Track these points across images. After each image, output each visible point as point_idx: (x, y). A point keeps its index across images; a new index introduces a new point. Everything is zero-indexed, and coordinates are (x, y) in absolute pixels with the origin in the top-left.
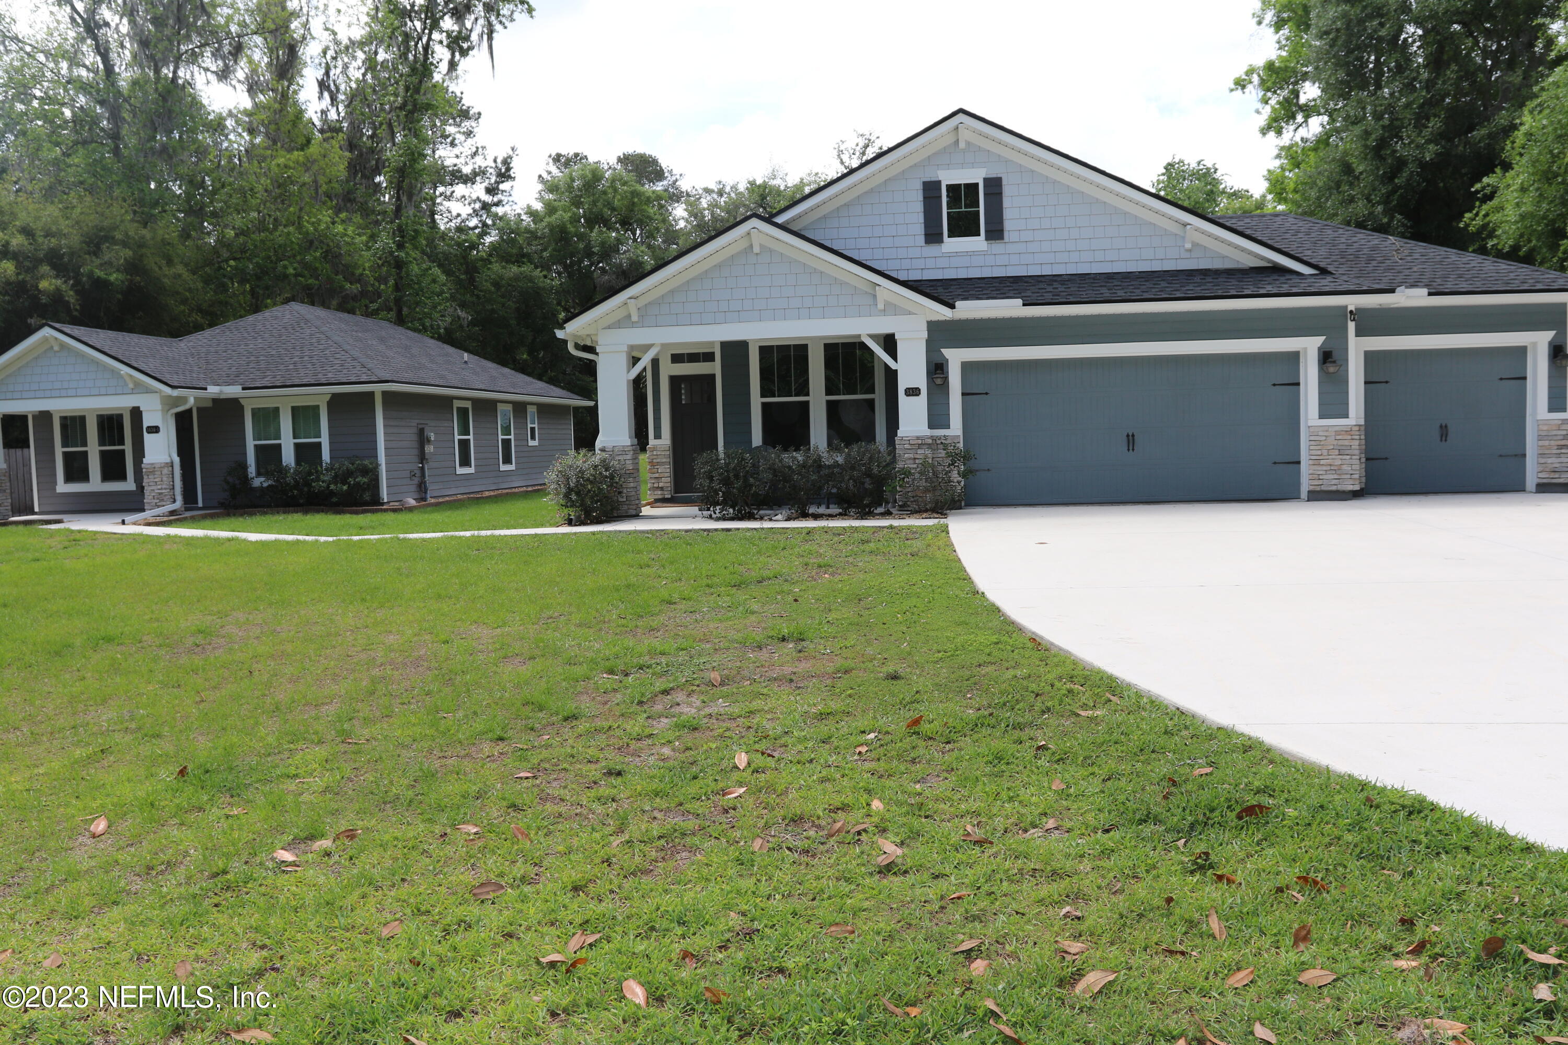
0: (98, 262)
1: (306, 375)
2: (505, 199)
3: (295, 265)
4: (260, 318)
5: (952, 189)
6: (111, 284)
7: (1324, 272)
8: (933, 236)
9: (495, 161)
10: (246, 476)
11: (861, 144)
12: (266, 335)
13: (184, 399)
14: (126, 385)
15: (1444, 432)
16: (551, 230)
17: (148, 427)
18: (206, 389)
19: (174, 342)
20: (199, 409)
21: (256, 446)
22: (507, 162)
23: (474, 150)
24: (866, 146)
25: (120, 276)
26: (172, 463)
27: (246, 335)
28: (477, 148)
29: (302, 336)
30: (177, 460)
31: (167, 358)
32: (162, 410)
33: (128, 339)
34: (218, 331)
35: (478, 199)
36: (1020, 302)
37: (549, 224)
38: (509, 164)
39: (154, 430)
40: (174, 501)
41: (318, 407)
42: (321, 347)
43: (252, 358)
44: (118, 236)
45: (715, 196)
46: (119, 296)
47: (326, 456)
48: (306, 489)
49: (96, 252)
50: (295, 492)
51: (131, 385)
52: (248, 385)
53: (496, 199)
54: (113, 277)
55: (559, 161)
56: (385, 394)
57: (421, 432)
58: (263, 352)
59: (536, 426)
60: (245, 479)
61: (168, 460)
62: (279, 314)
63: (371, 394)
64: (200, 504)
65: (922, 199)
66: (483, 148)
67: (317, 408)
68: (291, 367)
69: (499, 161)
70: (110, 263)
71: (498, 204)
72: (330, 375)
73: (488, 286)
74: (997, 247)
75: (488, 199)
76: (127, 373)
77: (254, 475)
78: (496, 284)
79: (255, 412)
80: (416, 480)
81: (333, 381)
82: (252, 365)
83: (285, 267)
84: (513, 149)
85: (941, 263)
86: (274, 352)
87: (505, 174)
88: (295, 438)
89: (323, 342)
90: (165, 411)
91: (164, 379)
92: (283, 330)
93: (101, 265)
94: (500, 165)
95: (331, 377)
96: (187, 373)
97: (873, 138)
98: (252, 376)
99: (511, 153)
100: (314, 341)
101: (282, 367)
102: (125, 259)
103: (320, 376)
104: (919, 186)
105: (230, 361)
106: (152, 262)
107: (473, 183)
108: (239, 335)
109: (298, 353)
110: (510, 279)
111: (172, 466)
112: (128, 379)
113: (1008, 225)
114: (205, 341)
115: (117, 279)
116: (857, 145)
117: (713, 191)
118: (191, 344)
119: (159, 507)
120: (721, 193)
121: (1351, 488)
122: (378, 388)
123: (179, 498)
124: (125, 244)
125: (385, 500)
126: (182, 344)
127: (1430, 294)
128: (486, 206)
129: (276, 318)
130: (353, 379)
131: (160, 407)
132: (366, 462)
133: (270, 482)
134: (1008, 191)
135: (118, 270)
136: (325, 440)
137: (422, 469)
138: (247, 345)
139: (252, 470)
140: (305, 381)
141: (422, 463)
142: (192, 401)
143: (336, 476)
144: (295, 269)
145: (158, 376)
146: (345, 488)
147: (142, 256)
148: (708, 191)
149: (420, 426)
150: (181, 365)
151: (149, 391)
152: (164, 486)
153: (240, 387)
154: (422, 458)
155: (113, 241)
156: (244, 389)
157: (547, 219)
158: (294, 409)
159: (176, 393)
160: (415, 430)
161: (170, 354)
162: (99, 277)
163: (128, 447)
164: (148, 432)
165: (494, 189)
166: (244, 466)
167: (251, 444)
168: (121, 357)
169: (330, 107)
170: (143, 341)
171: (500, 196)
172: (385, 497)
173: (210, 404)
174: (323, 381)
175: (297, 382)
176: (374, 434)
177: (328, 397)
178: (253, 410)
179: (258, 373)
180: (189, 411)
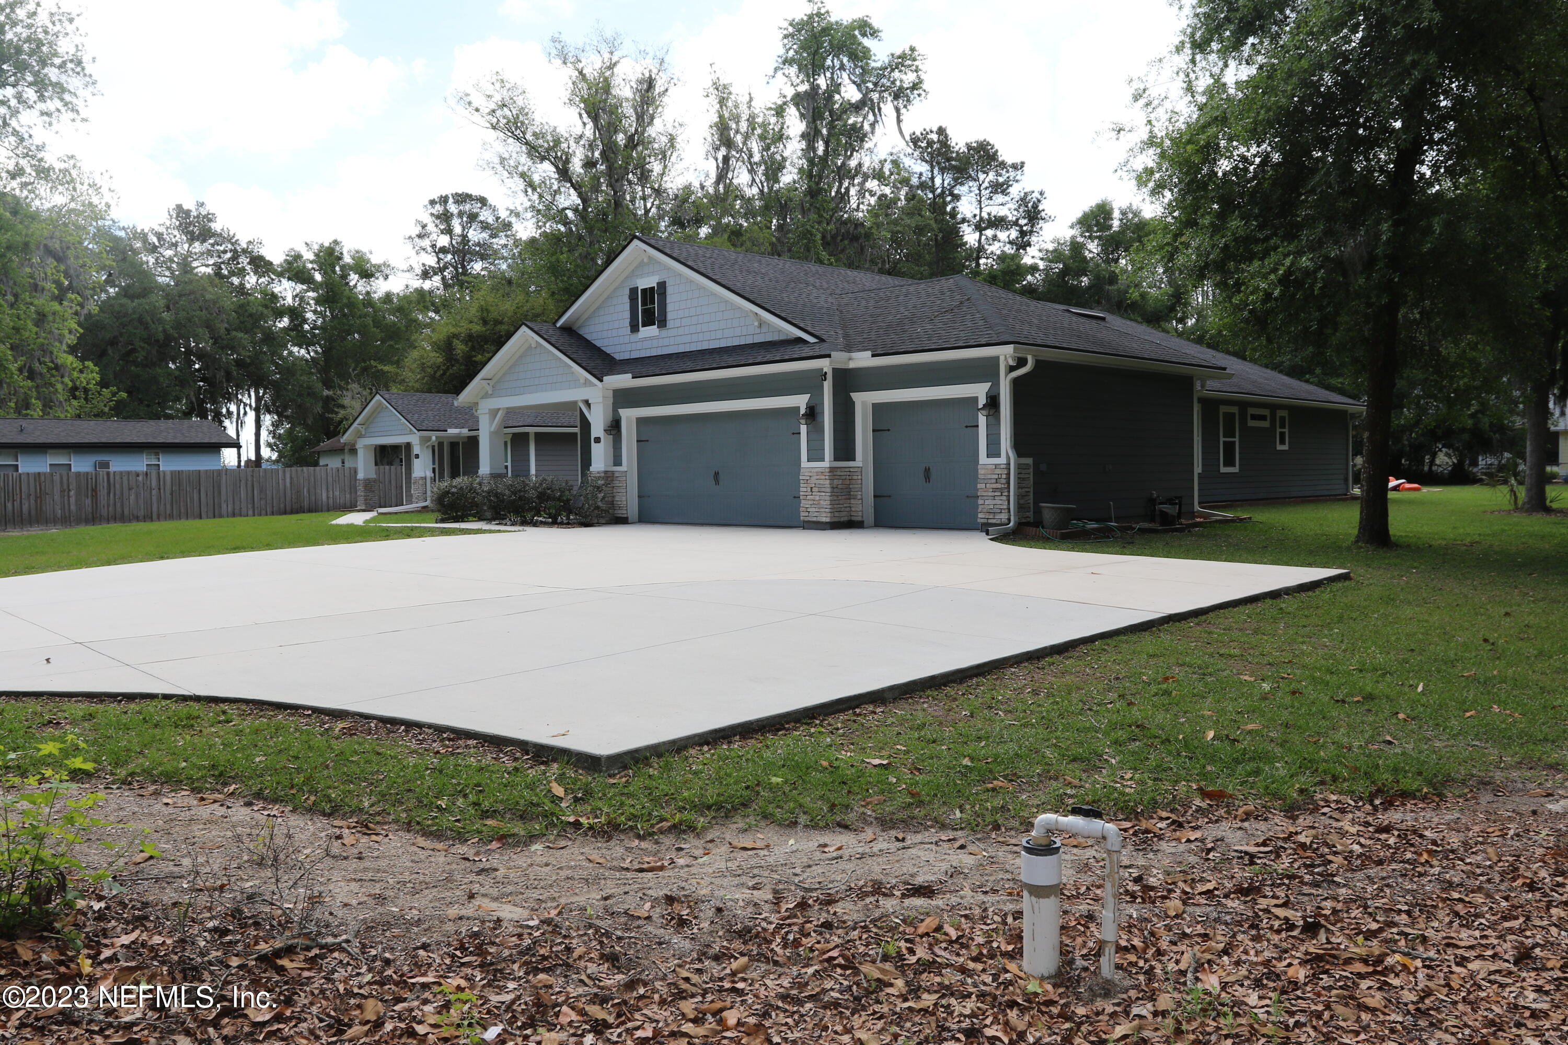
5: (644, 291)
7: (821, 340)
8: (634, 328)
15: (927, 473)
18: (446, 431)
26: (426, 477)
36: (630, 375)
56: (537, 434)
61: (424, 475)
63: (527, 434)
65: (629, 301)
74: (664, 333)
85: (639, 346)
104: (629, 292)
113: (670, 316)
121: (824, 520)
127: (873, 356)
134: (669, 290)
142: (434, 438)
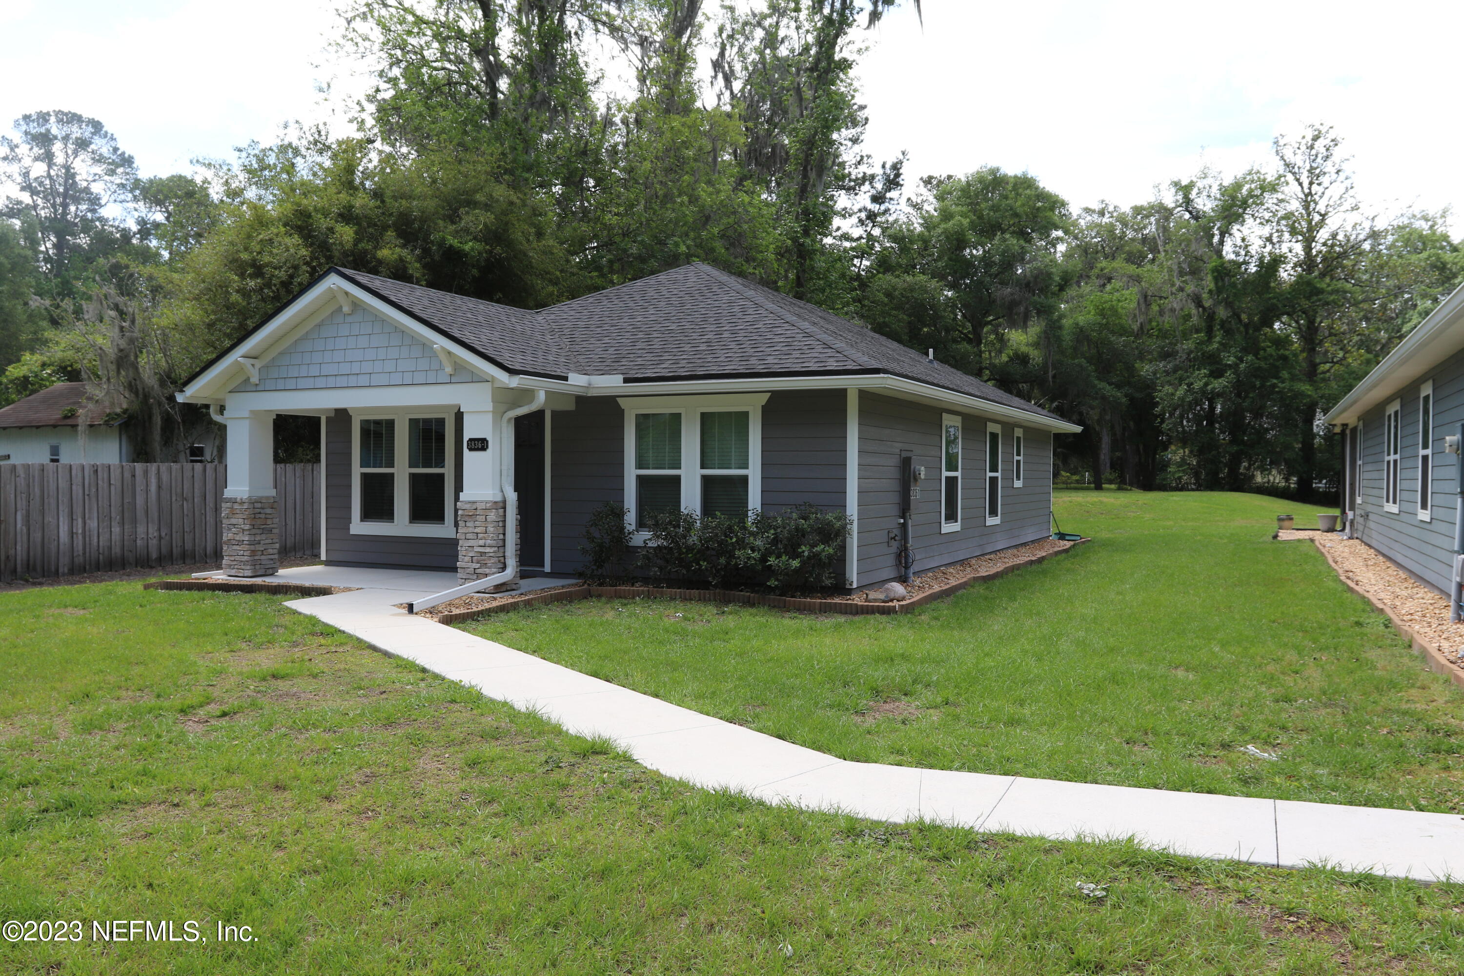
0: (452, 228)
1: (730, 360)
2: (892, 208)
3: (689, 242)
4: (652, 282)
6: (466, 255)
9: (884, 167)
10: (622, 529)
11: (1309, 138)
12: (662, 304)
13: (527, 394)
14: (441, 368)
16: (947, 237)
17: (471, 440)
18: (566, 379)
19: (528, 314)
20: (554, 414)
21: (639, 478)
22: (896, 167)
23: (859, 159)
24: (1316, 138)
25: (478, 246)
26: (504, 502)
27: (631, 304)
28: (862, 157)
29: (717, 304)
30: (512, 497)
31: (513, 331)
32: (494, 412)
33: (459, 302)
34: (591, 300)
35: (865, 209)
37: (945, 231)
38: (898, 169)
39: (479, 445)
40: (504, 568)
41: (746, 415)
42: (748, 318)
43: (641, 335)
44: (479, 197)
45: (1096, 216)
46: (475, 272)
47: (755, 500)
48: (722, 560)
49: (453, 217)
50: (704, 564)
51: (449, 370)
52: (633, 374)
53: (883, 207)
54: (467, 247)
55: (930, 183)
56: (864, 395)
57: (906, 464)
58: (657, 327)
59: (1021, 458)
60: (619, 534)
61: (499, 498)
62: (680, 277)
63: (841, 393)
64: (547, 568)
66: (869, 157)
67: (743, 417)
68: (703, 347)
69: (888, 166)
70: (467, 231)
71: (887, 211)
72: (770, 360)
73: (881, 296)
75: (875, 207)
76: (442, 348)
77: (633, 527)
78: (888, 295)
79: (643, 421)
80: (895, 545)
81: (776, 368)
82: (640, 345)
83: (677, 245)
84: (903, 154)
86: (673, 327)
87: (893, 182)
88: (703, 467)
89: (750, 311)
90: (498, 414)
91: (499, 359)
92: (687, 297)
93: (457, 232)
94: (888, 171)
95: (772, 362)
96: (540, 353)
97: (1323, 129)
98: (640, 361)
99: (901, 157)
100: (736, 309)
101: (687, 348)
102: (485, 225)
103: (753, 361)
105: (606, 340)
106: (519, 232)
107: (856, 194)
108: (621, 304)
109: (713, 327)
110: (905, 289)
111: (504, 508)
112: (443, 357)
114: (572, 313)
115: (472, 249)
116: (1304, 137)
117: (1094, 211)
118: (553, 317)
119: (479, 576)
120: (1102, 213)
122: (852, 383)
123: (512, 563)
124: (487, 207)
125: (855, 586)
126: (540, 318)
128: (872, 216)
129: (675, 282)
130: (814, 367)
131: (489, 406)
132: (830, 517)
133: (660, 542)
135: (475, 238)
136: (754, 473)
137: (904, 526)
138: (632, 317)
139: (631, 518)
140: (729, 369)
141: (903, 517)
142: (541, 396)
143: (776, 541)
144: (688, 247)
145: (490, 353)
146: (795, 563)
147: (507, 224)
148: (1088, 210)
149: (904, 454)
150: (533, 343)
151: (477, 378)
152: (489, 542)
153: (621, 377)
154: (905, 509)
155: (471, 204)
156: (626, 381)
157: (943, 226)
158: (706, 418)
159: (515, 382)
160: (894, 461)
161: (518, 327)
162: (451, 246)
163: (448, 471)
164: (470, 449)
165: (881, 198)
166: (619, 513)
167: (631, 473)
168: (436, 322)
169: (724, 90)
170: (482, 307)
171: (887, 204)
172: (853, 576)
173: (571, 406)
174: (760, 369)
175: (714, 370)
176: (844, 466)
177: (764, 398)
178: (638, 416)
179: (649, 357)
180: (539, 415)
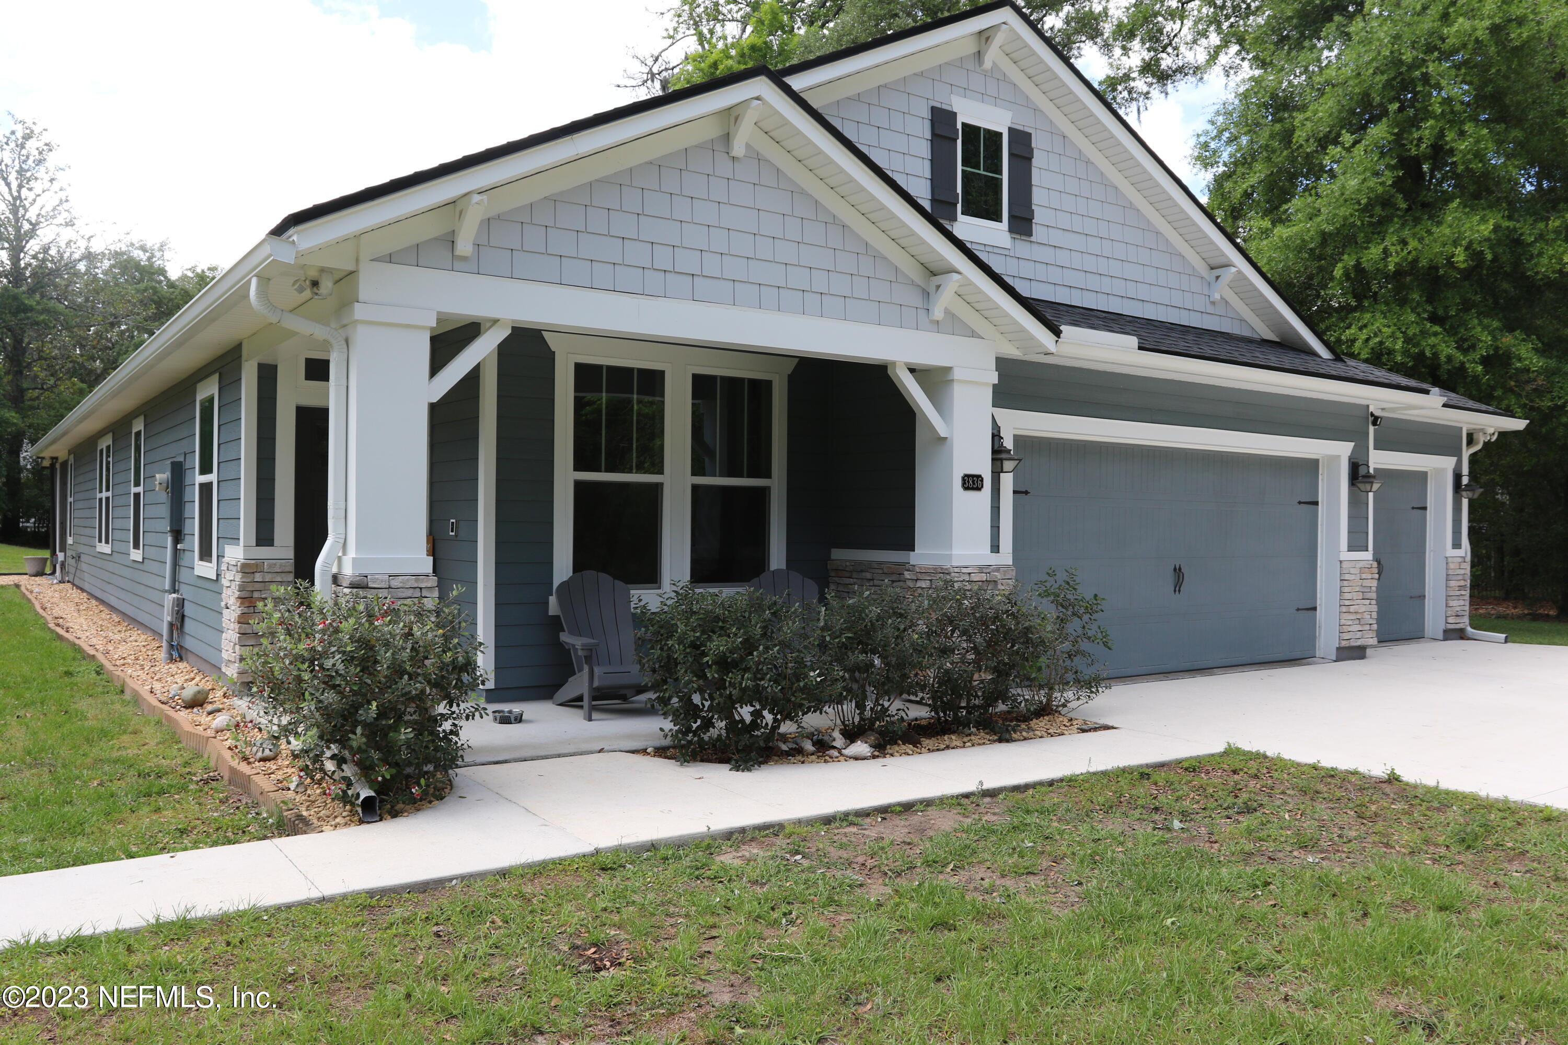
5: (970, 132)
65: (928, 135)
104: (927, 114)
113: (1040, 216)
134: (1039, 159)
